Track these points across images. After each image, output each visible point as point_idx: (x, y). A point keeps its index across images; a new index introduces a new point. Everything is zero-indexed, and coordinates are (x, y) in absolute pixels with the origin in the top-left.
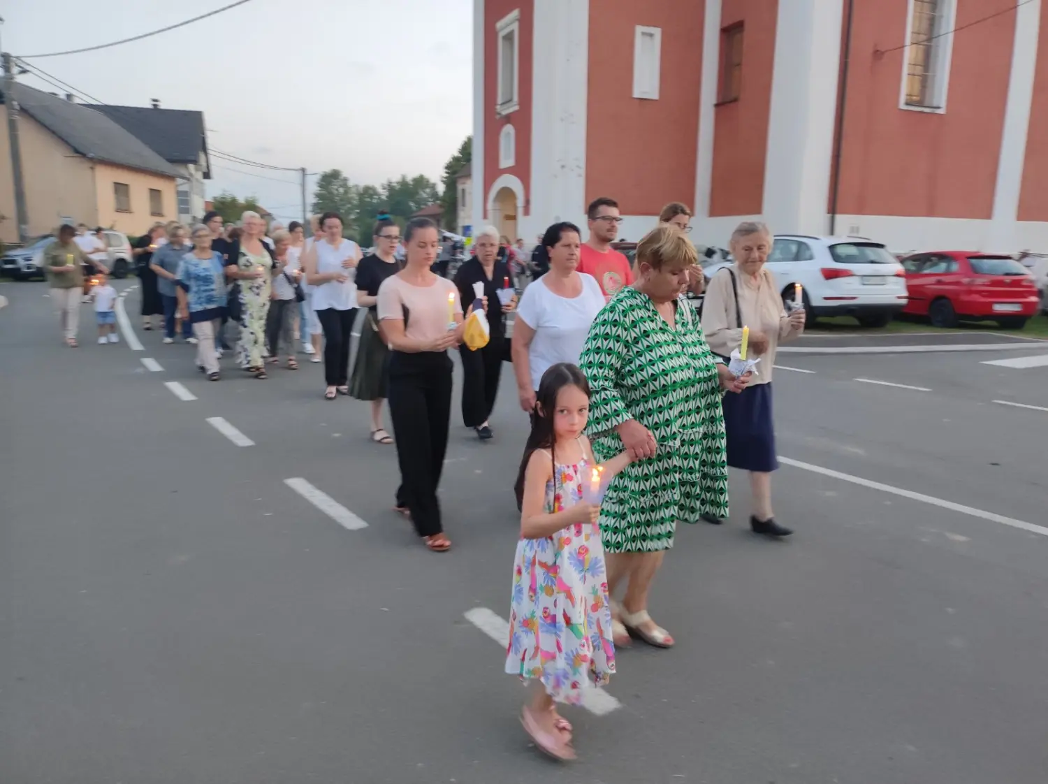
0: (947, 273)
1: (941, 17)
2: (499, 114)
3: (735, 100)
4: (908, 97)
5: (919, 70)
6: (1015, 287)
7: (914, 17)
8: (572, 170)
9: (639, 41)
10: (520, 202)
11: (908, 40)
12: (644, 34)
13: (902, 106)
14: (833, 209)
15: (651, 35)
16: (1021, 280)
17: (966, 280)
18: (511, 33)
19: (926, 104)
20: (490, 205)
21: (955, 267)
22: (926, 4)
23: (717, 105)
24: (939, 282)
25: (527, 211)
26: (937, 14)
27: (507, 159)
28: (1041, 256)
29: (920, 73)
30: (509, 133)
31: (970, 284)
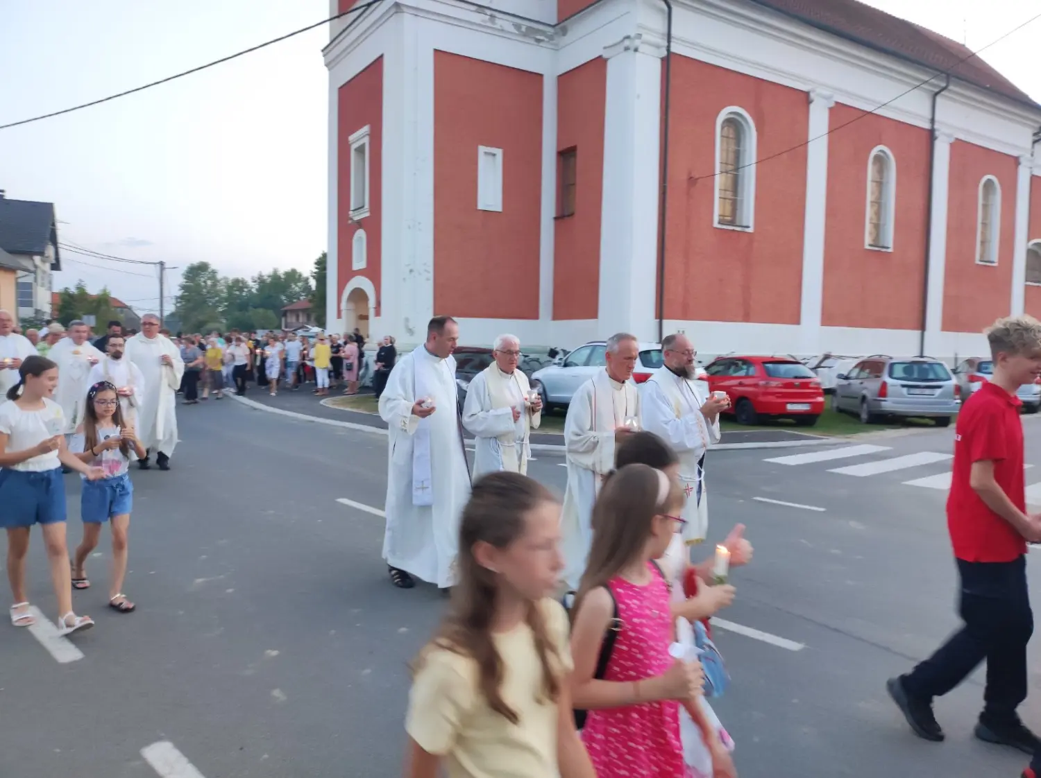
0: (747, 377)
1: (745, 151)
2: (351, 219)
3: (572, 215)
4: (722, 218)
5: (729, 195)
6: (802, 388)
7: (722, 150)
8: (420, 274)
9: (482, 160)
10: (372, 303)
11: (717, 171)
12: (486, 153)
13: (716, 225)
14: (660, 315)
15: (494, 155)
16: (810, 382)
17: (762, 383)
18: (363, 146)
19: (738, 224)
20: (344, 305)
21: (752, 371)
22: (731, 140)
23: (556, 219)
24: (741, 384)
25: (378, 313)
26: (741, 149)
27: (359, 262)
28: (840, 357)
29: (730, 197)
30: (360, 237)
31: (766, 387)
